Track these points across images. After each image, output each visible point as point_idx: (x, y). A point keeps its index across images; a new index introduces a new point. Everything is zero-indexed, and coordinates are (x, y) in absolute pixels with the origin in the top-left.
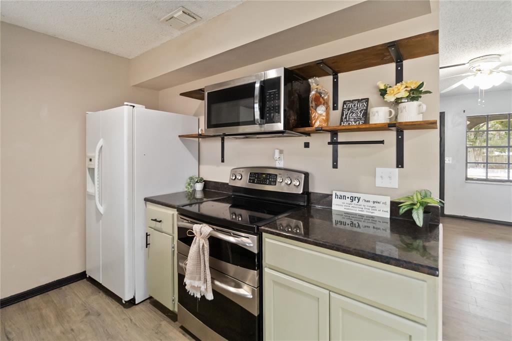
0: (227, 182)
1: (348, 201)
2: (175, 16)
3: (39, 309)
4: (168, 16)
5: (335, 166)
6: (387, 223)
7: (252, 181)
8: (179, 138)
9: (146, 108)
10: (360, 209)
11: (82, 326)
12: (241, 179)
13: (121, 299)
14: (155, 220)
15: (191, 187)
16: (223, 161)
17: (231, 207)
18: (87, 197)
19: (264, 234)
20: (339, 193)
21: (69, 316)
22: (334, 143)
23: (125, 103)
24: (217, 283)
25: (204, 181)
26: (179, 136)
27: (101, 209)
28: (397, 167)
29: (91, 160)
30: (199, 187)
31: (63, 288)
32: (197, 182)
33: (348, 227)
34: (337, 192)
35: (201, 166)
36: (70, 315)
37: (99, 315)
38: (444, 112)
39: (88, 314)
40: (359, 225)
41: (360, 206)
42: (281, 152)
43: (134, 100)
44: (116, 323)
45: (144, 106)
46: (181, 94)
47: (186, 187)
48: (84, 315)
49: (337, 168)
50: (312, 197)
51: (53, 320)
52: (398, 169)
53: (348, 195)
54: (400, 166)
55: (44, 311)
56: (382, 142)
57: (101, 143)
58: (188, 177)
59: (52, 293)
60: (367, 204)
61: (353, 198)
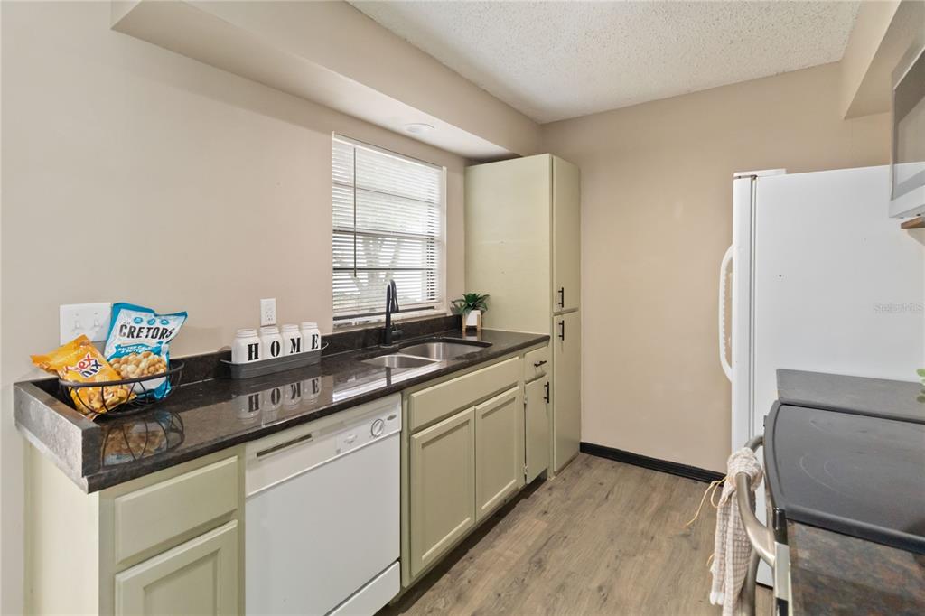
3: (654, 489)
9: (788, 172)
11: (665, 544)
21: (667, 521)
23: (736, 175)
36: (669, 520)
37: (696, 549)
39: (686, 536)
44: (702, 579)
45: (784, 170)
48: (682, 533)
51: (650, 511)
55: (654, 495)
59: (683, 481)
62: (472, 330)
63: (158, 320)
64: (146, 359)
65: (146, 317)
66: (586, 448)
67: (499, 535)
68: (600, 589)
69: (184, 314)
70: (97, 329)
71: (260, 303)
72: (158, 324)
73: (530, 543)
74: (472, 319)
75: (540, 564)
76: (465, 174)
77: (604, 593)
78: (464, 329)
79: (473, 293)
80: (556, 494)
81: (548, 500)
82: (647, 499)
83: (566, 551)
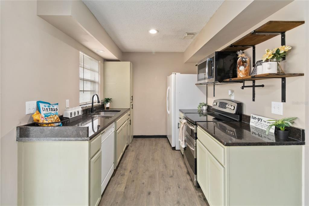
0: (212, 106)
1: (257, 120)
2: (186, 36)
5: (254, 100)
6: (273, 136)
7: (219, 106)
8: (195, 85)
9: (181, 74)
10: (262, 126)
11: (159, 149)
12: (216, 105)
13: (172, 146)
14: (180, 118)
15: (201, 108)
16: (214, 96)
17: (214, 119)
19: (198, 126)
20: (254, 116)
21: (158, 146)
22: (254, 86)
23: (173, 73)
24: (186, 143)
25: (208, 105)
26: (196, 84)
27: (169, 112)
28: (282, 102)
30: (205, 108)
32: (203, 106)
33: (257, 136)
34: (252, 115)
37: (165, 148)
39: (162, 147)
40: (261, 136)
41: (261, 124)
42: (232, 91)
46: (196, 66)
47: (198, 107)
49: (254, 101)
50: (243, 117)
51: (154, 145)
52: (282, 103)
53: (257, 117)
54: (283, 101)
56: (263, 86)
57: (169, 88)
58: (199, 103)
59: (157, 139)
60: (265, 123)
61: (259, 119)
62: (108, 108)
63: (51, 106)
64: (55, 117)
65: (47, 105)
66: (135, 137)
67: (125, 158)
68: (152, 159)
69: (57, 104)
70: (34, 109)
71: (66, 101)
72: (51, 107)
73: (134, 157)
74: (108, 105)
75: (138, 159)
76: (104, 63)
77: (153, 159)
78: (106, 108)
79: (108, 98)
80: (133, 147)
81: (132, 149)
82: (152, 143)
83: (142, 156)
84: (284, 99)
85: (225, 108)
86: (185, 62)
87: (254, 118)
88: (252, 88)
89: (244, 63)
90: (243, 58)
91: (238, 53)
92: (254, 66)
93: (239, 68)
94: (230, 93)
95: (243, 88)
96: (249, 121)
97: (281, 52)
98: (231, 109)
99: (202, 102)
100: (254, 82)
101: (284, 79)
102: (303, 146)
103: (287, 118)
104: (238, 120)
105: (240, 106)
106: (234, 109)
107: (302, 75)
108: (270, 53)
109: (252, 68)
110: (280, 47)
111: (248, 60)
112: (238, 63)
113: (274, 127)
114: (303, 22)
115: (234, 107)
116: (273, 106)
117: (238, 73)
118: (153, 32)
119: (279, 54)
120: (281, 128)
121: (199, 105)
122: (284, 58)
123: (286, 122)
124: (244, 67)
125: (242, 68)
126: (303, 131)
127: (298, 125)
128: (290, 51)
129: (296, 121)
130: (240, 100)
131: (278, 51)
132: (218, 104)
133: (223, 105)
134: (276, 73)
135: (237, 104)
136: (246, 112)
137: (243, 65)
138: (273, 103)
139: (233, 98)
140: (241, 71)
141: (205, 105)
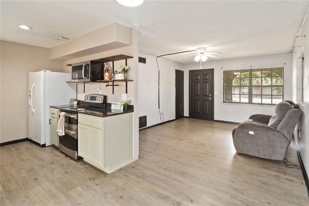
0: (83, 100)
4: (58, 38)
5: (113, 93)
6: (123, 109)
7: (90, 100)
8: (66, 83)
9: (51, 71)
10: (117, 108)
12: (87, 99)
13: (40, 144)
14: (53, 114)
15: (72, 103)
16: (84, 92)
18: (29, 106)
19: (79, 114)
20: (113, 103)
23: (42, 70)
24: (66, 131)
25: (78, 101)
26: (67, 82)
27: (34, 111)
29: (30, 92)
30: (75, 103)
31: (19, 143)
32: (74, 101)
35: (78, 95)
38: (214, 69)
42: (100, 88)
43: (46, 69)
45: (50, 71)
46: (67, 65)
47: (69, 103)
50: (107, 105)
52: (126, 94)
53: (115, 103)
56: (118, 85)
57: (34, 85)
60: (118, 105)
61: (116, 104)
84: (127, 92)
85: (95, 100)
86: (51, 59)
87: (114, 104)
88: (112, 86)
89: (108, 70)
90: (107, 67)
91: (104, 63)
92: (113, 73)
93: (105, 74)
94: (98, 89)
95: (107, 86)
96: (111, 106)
97: (126, 69)
98: (99, 101)
99: (72, 98)
100: (113, 83)
101: (127, 82)
102: (133, 112)
103: (128, 101)
104: (104, 107)
105: (105, 98)
106: (102, 100)
107: (133, 81)
108: (121, 69)
109: (113, 74)
110: (125, 67)
111: (110, 69)
112: (104, 70)
113: (123, 106)
114: (133, 57)
115: (102, 99)
116: (122, 96)
117: (105, 76)
118: (24, 27)
119: (125, 70)
120: (126, 106)
121: (70, 100)
122: (127, 72)
123: (127, 102)
124: (108, 74)
125: (107, 74)
126: (133, 106)
127: (132, 104)
128: (128, 69)
129: (131, 102)
130: (105, 94)
131: (124, 68)
132: (89, 98)
133: (93, 98)
134: (124, 79)
135: (104, 96)
136: (109, 101)
137: (107, 72)
138: (122, 94)
139: (100, 93)
140: (106, 76)
141: (76, 100)
